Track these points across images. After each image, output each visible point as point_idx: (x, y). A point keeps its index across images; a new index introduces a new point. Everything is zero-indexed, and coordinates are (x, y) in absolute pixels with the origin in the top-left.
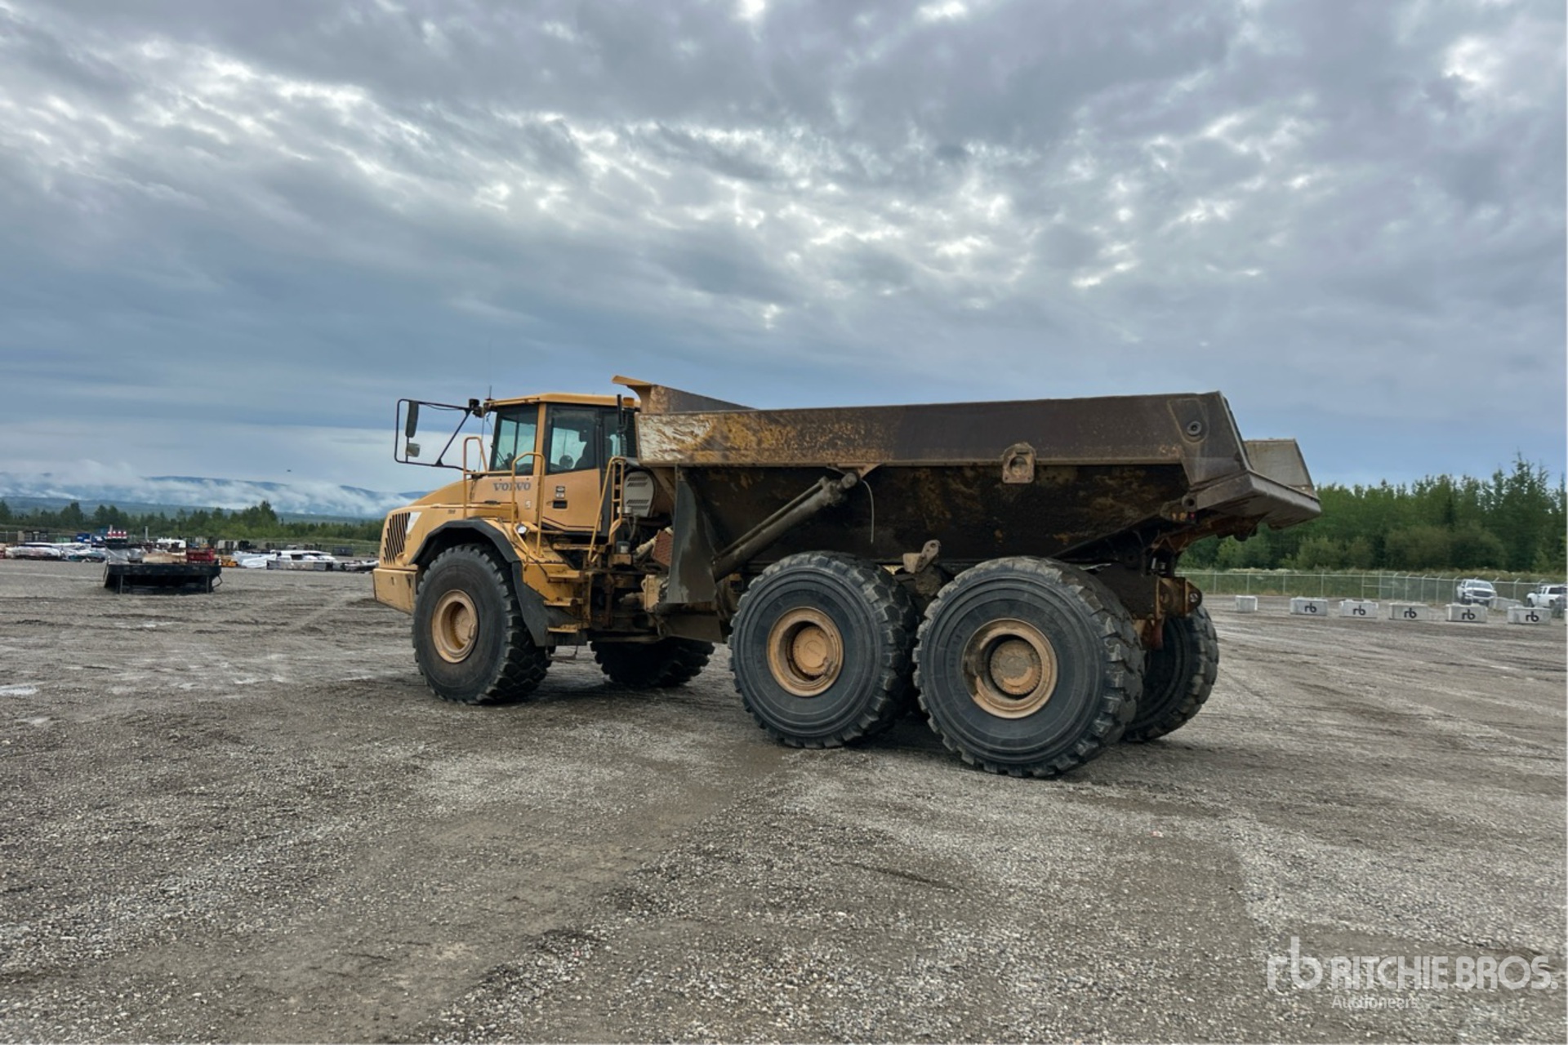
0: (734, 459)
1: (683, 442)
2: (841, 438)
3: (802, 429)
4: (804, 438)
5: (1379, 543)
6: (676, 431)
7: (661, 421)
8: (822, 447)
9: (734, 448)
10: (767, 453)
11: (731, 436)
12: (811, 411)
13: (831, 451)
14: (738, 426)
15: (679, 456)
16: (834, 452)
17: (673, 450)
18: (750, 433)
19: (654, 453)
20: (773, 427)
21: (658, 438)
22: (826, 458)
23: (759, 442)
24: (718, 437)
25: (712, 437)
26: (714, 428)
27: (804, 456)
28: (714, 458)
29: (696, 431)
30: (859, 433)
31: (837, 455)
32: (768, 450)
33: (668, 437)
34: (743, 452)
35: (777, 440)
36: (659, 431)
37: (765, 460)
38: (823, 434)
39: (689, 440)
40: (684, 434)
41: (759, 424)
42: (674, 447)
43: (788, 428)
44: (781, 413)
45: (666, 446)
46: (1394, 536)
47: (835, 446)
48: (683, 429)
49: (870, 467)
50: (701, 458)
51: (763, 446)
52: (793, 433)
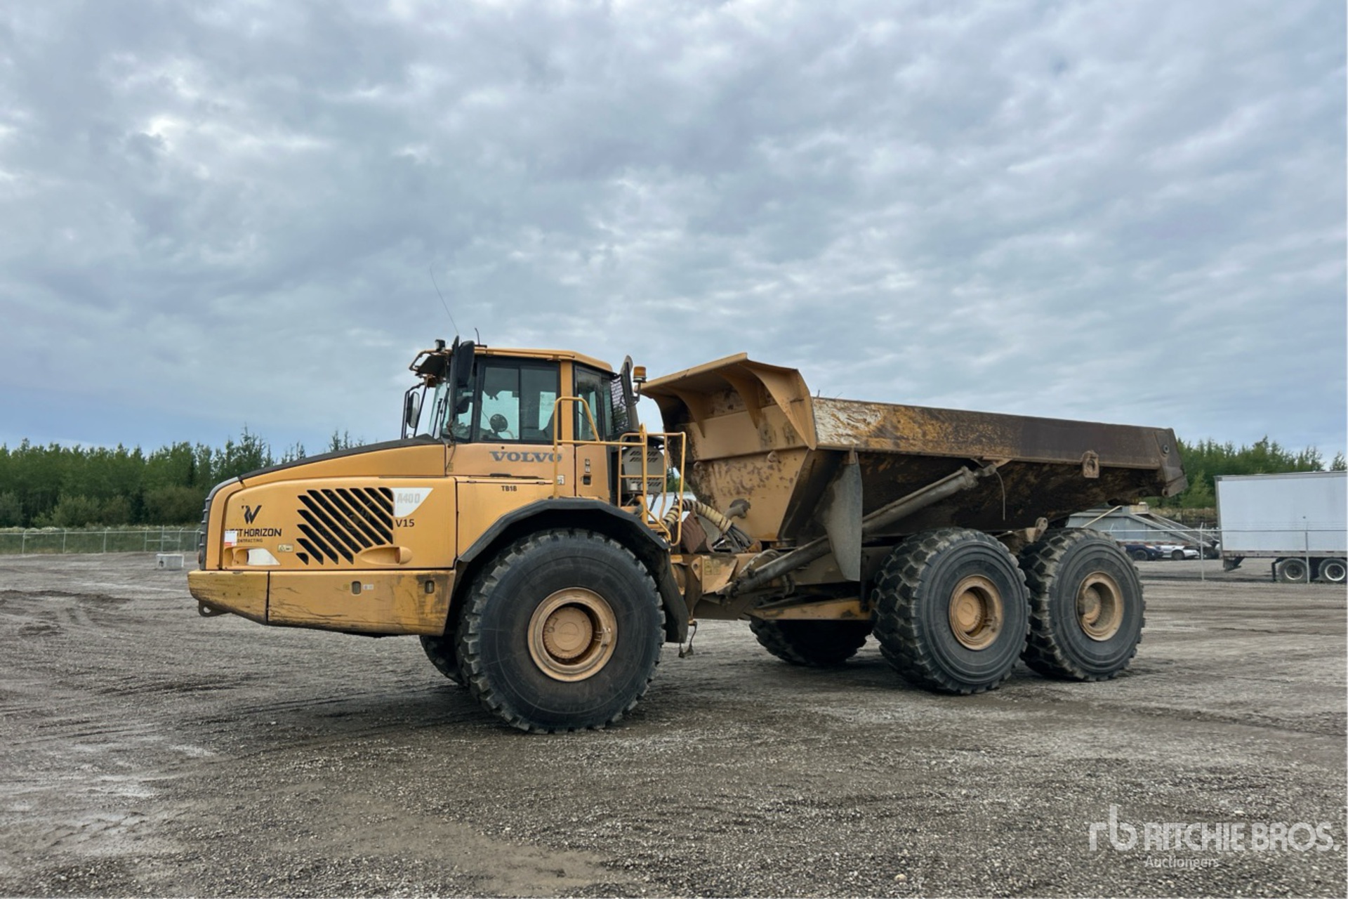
0: (904, 447)
1: (857, 428)
2: (984, 436)
3: (957, 427)
4: (959, 433)
5: (139, 501)
6: (849, 418)
7: (835, 406)
8: (972, 443)
9: (903, 438)
10: (931, 444)
11: (900, 426)
12: (962, 412)
13: (978, 446)
14: (906, 418)
15: (855, 441)
16: (980, 447)
17: (849, 435)
18: (916, 426)
19: (830, 436)
20: (934, 422)
21: (833, 423)
22: (974, 452)
23: (924, 434)
24: (889, 426)
25: (883, 426)
26: (885, 418)
27: (960, 448)
28: (886, 445)
29: (869, 419)
30: (997, 434)
31: (983, 450)
32: (931, 441)
33: (842, 422)
34: (911, 441)
35: (938, 433)
36: (833, 415)
37: (929, 450)
38: (973, 431)
39: (862, 426)
40: (858, 421)
41: (923, 418)
42: (850, 432)
43: (946, 424)
44: (940, 411)
45: (841, 431)
46: (153, 495)
47: (981, 442)
48: (856, 416)
49: (1006, 461)
50: (877, 445)
51: (927, 437)
52: (950, 430)
